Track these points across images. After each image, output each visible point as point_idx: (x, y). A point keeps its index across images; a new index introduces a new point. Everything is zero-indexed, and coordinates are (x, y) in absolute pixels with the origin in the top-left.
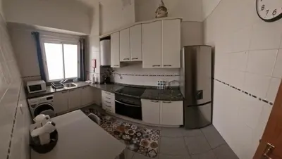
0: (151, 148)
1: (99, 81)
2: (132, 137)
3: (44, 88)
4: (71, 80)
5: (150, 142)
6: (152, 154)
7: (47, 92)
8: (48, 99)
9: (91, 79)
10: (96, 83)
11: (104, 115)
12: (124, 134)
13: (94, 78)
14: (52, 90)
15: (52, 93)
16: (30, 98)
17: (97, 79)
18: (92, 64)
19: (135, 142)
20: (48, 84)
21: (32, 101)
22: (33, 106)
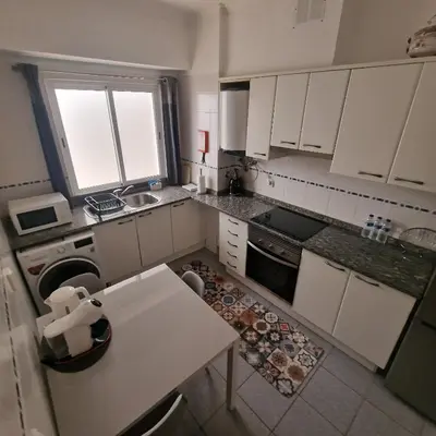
0: (287, 376)
1: (216, 188)
2: (260, 337)
3: (63, 214)
4: (142, 186)
5: (290, 363)
6: (284, 386)
7: (73, 227)
8: (78, 244)
9: (197, 179)
10: (209, 192)
11: (220, 280)
12: (251, 329)
13: (202, 179)
14: (90, 220)
15: (89, 228)
16: (22, 249)
17: (211, 181)
18: (198, 143)
19: (262, 350)
20: (76, 202)
21: (30, 257)
22: (35, 271)
